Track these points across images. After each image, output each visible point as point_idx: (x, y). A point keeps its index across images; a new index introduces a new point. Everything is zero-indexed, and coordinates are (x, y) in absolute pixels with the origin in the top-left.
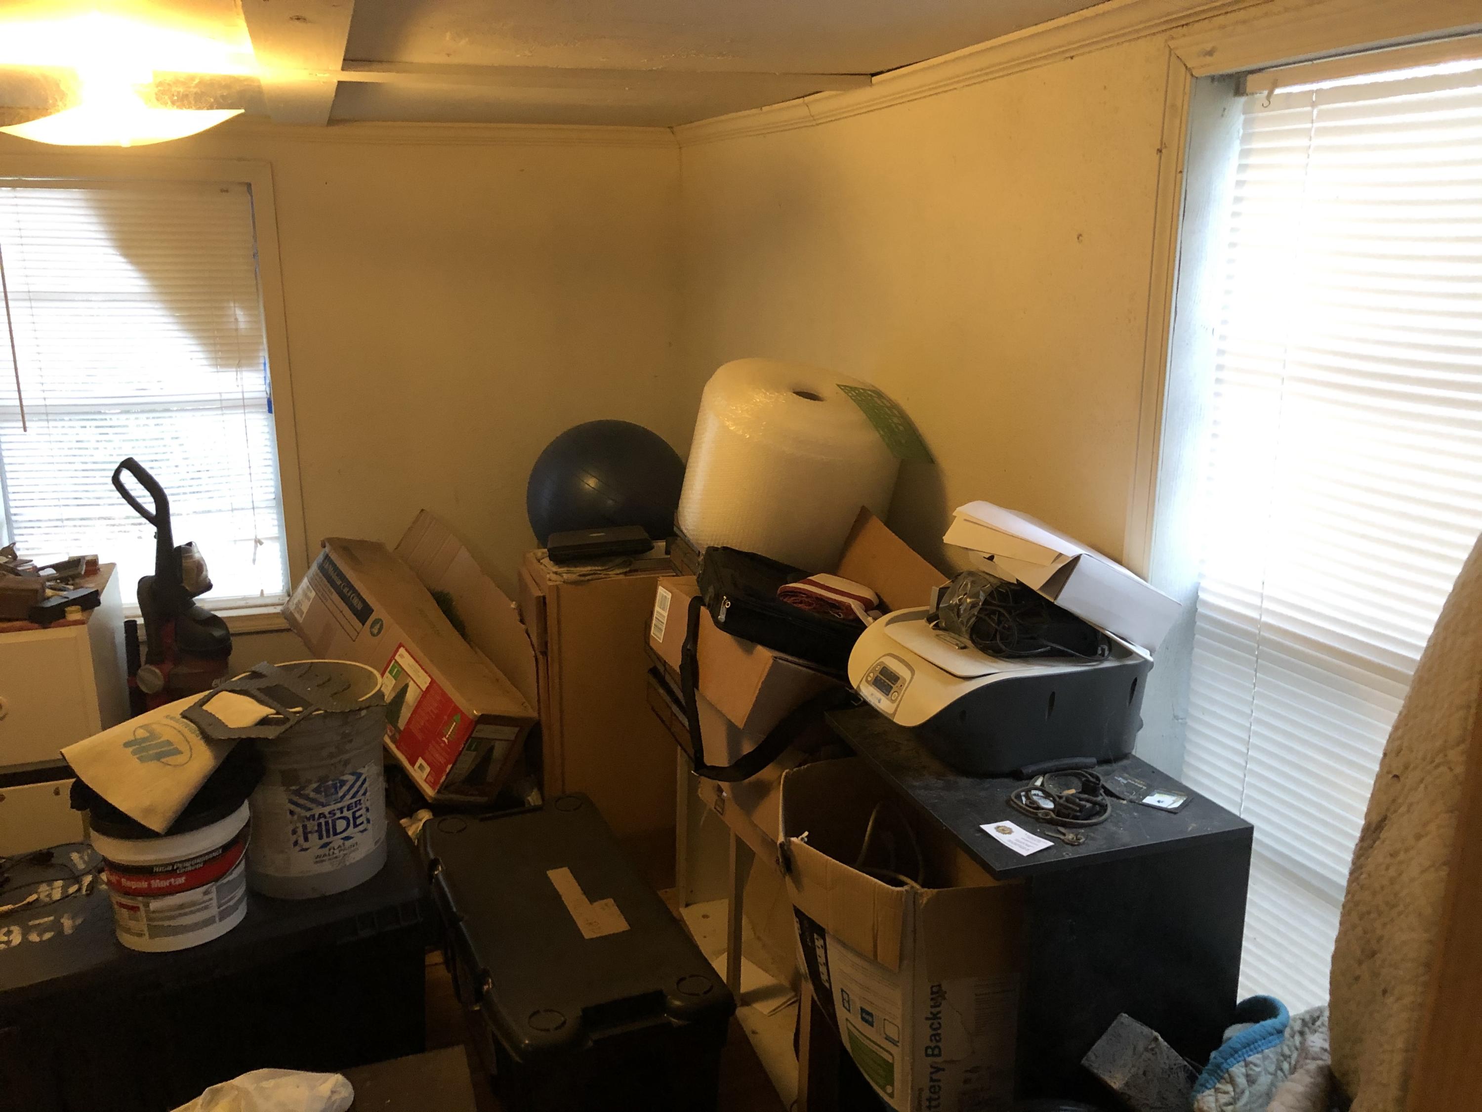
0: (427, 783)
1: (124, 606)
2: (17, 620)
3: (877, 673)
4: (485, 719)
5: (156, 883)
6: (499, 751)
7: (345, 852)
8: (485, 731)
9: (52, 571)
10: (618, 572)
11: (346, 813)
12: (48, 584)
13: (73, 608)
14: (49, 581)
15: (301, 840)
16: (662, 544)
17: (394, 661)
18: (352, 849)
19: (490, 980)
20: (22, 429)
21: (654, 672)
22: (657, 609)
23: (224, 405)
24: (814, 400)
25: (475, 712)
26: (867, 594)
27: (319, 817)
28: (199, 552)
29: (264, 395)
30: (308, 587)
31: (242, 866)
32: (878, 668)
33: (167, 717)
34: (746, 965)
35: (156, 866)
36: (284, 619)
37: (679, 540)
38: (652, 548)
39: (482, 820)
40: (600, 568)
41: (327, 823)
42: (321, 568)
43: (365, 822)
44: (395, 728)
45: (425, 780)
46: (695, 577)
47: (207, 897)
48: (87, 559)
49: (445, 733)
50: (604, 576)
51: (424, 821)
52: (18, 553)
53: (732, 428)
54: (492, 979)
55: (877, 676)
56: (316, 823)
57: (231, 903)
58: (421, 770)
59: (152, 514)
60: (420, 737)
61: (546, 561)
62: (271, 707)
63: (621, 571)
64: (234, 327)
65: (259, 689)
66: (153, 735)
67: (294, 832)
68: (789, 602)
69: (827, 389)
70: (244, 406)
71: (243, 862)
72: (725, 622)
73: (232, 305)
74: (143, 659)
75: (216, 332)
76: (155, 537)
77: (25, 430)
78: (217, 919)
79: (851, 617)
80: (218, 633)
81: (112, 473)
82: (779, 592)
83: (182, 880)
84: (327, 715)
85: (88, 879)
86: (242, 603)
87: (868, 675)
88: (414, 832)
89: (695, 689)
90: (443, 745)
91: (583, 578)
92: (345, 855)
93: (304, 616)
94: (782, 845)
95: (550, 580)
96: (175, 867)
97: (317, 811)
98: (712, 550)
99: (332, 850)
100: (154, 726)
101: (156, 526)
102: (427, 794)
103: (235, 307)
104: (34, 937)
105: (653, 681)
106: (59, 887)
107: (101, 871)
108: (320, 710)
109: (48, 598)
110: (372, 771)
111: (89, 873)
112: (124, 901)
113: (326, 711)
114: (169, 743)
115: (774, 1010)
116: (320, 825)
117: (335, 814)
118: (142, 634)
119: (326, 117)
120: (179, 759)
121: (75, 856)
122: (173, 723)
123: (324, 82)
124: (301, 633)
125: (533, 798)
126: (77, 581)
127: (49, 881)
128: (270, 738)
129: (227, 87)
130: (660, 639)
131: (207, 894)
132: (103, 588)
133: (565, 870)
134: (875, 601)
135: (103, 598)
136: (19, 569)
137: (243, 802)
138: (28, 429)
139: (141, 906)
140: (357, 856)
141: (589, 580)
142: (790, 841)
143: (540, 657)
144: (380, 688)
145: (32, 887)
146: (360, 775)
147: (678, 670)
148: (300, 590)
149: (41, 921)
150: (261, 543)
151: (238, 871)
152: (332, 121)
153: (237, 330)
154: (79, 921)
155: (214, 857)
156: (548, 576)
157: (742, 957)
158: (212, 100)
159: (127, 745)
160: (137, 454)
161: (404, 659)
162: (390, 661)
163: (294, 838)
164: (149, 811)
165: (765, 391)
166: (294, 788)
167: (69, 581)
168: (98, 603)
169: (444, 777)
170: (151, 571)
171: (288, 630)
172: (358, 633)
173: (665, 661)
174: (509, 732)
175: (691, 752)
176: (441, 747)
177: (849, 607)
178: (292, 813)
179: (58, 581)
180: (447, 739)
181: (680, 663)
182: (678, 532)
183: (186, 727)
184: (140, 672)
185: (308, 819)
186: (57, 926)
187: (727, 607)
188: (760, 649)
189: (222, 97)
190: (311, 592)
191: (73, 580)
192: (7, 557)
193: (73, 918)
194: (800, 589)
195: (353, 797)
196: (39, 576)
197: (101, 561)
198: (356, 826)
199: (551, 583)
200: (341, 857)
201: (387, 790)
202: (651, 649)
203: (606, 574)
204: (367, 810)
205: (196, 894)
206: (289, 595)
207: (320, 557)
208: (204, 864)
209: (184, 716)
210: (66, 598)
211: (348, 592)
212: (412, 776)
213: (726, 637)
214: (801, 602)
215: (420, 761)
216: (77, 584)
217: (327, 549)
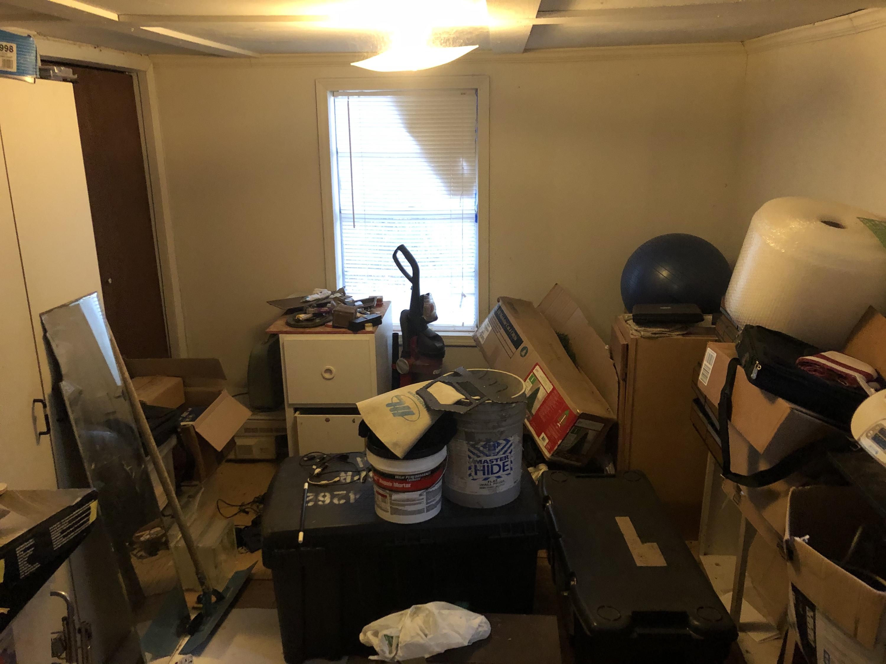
0: (546, 448)
1: (393, 325)
2: (343, 328)
3: (877, 432)
4: (584, 416)
5: (396, 485)
6: (591, 436)
7: (497, 485)
8: (584, 423)
9: (360, 303)
10: (678, 333)
11: (499, 462)
12: (358, 310)
13: (370, 324)
14: (359, 308)
15: (473, 474)
16: (709, 318)
17: (532, 373)
18: (501, 483)
19: (575, 579)
20: (353, 227)
21: (697, 401)
22: (705, 362)
23: (452, 217)
24: (839, 227)
25: (578, 411)
26: (868, 369)
27: (484, 462)
28: (432, 299)
29: (474, 212)
30: (488, 324)
31: (440, 484)
32: (878, 428)
33: (409, 392)
34: (745, 606)
35: (397, 475)
36: (473, 341)
37: (723, 317)
38: (703, 320)
39: (578, 477)
40: (666, 330)
41: (488, 466)
42: (496, 314)
43: (510, 469)
44: (530, 413)
45: (545, 447)
46: (734, 344)
47: (422, 497)
48: (378, 298)
49: (559, 421)
50: (668, 335)
51: (542, 471)
52: (346, 292)
53: (772, 245)
54: (576, 579)
55: (876, 434)
56: (482, 465)
57: (433, 503)
58: (543, 440)
59: (410, 276)
60: (544, 420)
61: (631, 322)
62: (463, 395)
63: (680, 333)
64: (461, 173)
65: (457, 383)
66: (400, 402)
67: (470, 468)
68: (805, 369)
69: (848, 220)
70: (463, 218)
71: (441, 481)
72: (756, 379)
73: (461, 160)
74: (400, 355)
75: (451, 175)
76: (411, 289)
77: (354, 227)
78: (425, 511)
79: (855, 386)
80: (438, 345)
81: (393, 252)
82: (797, 362)
83: (409, 486)
84: (493, 404)
85: (363, 474)
86: (452, 329)
87: (869, 432)
88: (536, 477)
89: (728, 421)
90: (557, 427)
91: (653, 335)
92: (497, 486)
93: (484, 340)
94: (787, 541)
95: (632, 334)
96: (406, 478)
97: (484, 458)
98: (749, 328)
99: (490, 483)
100: (402, 397)
101: (412, 282)
102: (546, 455)
103: (463, 161)
104: (336, 501)
105: (696, 408)
106: (350, 476)
107: (370, 471)
108: (490, 400)
109: (358, 318)
110: (516, 439)
111: (364, 470)
112: (381, 491)
113: (493, 401)
114: (408, 407)
115: (764, 640)
116: (484, 466)
117: (493, 462)
118: (400, 340)
119: (523, 48)
120: (414, 417)
121: (359, 459)
122: (411, 397)
123: (525, 26)
124: (482, 351)
125: (610, 469)
126: (372, 309)
127: (345, 471)
128: (461, 413)
129: (471, 33)
130: (706, 383)
131: (421, 496)
132: (384, 315)
133: (627, 519)
134: (875, 375)
135: (384, 320)
136: (346, 300)
137: (443, 447)
138: (355, 227)
139: (388, 495)
140: (503, 488)
141: (657, 337)
142: (794, 540)
143: (621, 382)
144: (525, 391)
145: (337, 473)
146: (509, 441)
147: (717, 405)
148: (483, 325)
149: (340, 493)
150: (465, 296)
151: (437, 486)
152: (526, 50)
153: (462, 174)
154: (358, 497)
155: (426, 476)
156: (631, 332)
157: (743, 599)
158: (462, 41)
159: (388, 405)
160: (406, 243)
161: (538, 372)
162: (531, 373)
163: (469, 472)
164: (396, 444)
165: (799, 220)
166: (471, 443)
167: (368, 309)
168: (381, 323)
169: (556, 447)
170: (408, 307)
171: (476, 347)
172: (513, 354)
173: (706, 396)
174: (599, 426)
175: (721, 460)
176: (556, 429)
177: (855, 379)
178: (470, 457)
179: (363, 309)
180: (560, 424)
181: (719, 402)
182: (723, 312)
183: (418, 400)
184: (398, 361)
185: (478, 463)
186: (347, 497)
187: (758, 369)
188: (780, 401)
189: (467, 39)
190: (489, 327)
191: (370, 309)
192: (341, 294)
193: (355, 494)
194: (813, 360)
195: (504, 454)
196: (354, 305)
197: (384, 300)
198: (504, 471)
199: (632, 337)
200: (494, 488)
201: (523, 452)
202: (698, 388)
203: (670, 334)
204: (511, 463)
205: (415, 495)
206: (477, 327)
207: (496, 308)
208: (421, 479)
209: (417, 393)
210: (366, 318)
211: (510, 329)
212: (538, 444)
213: (756, 390)
214: (815, 371)
215: (543, 435)
216: (371, 311)
217: (500, 303)
